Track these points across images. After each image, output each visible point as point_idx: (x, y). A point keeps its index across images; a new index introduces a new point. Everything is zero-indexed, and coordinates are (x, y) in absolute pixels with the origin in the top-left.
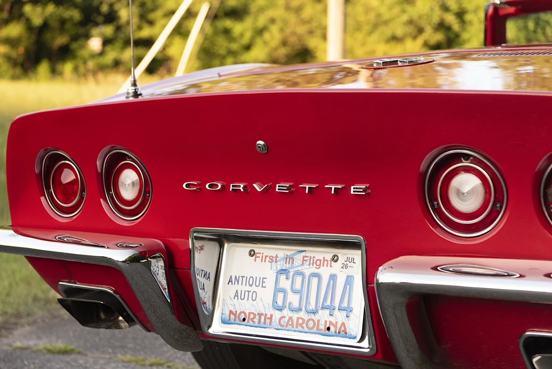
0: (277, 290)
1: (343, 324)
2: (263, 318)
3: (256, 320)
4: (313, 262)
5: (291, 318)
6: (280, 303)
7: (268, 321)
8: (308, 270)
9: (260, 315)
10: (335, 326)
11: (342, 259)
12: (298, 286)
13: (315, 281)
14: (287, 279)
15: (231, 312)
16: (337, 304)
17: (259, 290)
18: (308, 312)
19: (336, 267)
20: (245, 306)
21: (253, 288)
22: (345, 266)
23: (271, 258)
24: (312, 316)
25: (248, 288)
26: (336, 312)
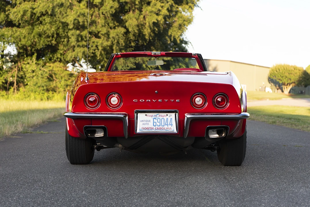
0: (154, 122)
1: (171, 128)
2: (151, 128)
3: (149, 129)
4: (161, 116)
5: (158, 128)
6: (155, 125)
7: (152, 129)
8: (161, 118)
9: (150, 128)
10: (169, 128)
11: (169, 115)
12: (159, 121)
13: (163, 120)
14: (156, 120)
15: (142, 128)
16: (169, 124)
17: (149, 123)
18: (162, 126)
19: (168, 117)
20: (146, 126)
21: (147, 122)
22: (170, 116)
23: (151, 116)
24: (163, 127)
25: (146, 122)
26: (169, 126)
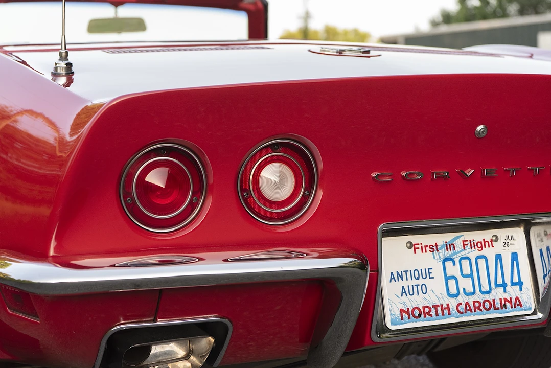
0: (447, 278)
1: (517, 298)
2: (439, 309)
3: (433, 313)
4: (474, 245)
5: (467, 304)
6: (453, 290)
7: (446, 311)
8: (473, 254)
9: (436, 307)
10: (510, 302)
11: (502, 239)
12: (467, 271)
13: (482, 262)
14: (454, 264)
15: (402, 311)
16: (508, 281)
17: (427, 281)
18: (483, 293)
19: (498, 247)
20: (418, 301)
21: (421, 281)
22: (506, 245)
23: (431, 247)
24: (487, 297)
25: (415, 282)
26: (508, 288)
